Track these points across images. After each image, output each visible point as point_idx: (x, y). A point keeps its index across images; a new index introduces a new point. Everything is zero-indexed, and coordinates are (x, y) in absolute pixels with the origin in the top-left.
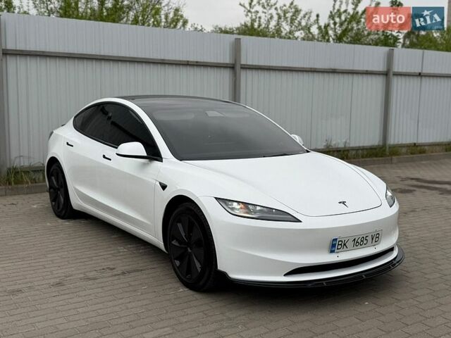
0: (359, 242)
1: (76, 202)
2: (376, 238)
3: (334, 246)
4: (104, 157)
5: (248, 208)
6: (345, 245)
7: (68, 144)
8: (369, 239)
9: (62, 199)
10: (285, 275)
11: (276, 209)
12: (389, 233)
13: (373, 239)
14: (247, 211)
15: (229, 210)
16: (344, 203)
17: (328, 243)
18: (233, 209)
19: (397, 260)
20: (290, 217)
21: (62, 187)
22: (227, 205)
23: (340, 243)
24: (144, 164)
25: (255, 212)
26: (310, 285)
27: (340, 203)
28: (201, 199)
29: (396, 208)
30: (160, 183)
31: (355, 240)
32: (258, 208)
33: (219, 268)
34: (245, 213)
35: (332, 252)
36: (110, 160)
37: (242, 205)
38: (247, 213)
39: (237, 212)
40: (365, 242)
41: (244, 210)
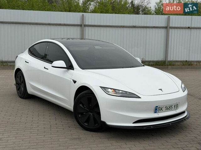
0: (168, 108)
1: (30, 90)
2: (176, 106)
3: (156, 110)
4: (45, 68)
5: (116, 92)
6: (161, 109)
7: (26, 62)
8: (173, 107)
9: (23, 89)
10: (133, 123)
11: (128, 92)
12: (183, 104)
13: (175, 107)
14: (115, 93)
15: (107, 92)
16: (161, 90)
17: (154, 108)
18: (108, 92)
19: (187, 117)
20: (136, 96)
21: (22, 82)
22: (105, 90)
23: (159, 108)
24: (65, 71)
25: (119, 93)
26: (145, 128)
27: (159, 89)
28: (93, 87)
29: (186, 92)
30: (73, 80)
31: (166, 107)
32: (121, 92)
33: (102, 120)
34: (114, 94)
35: (155, 112)
36: (48, 69)
37: (113, 90)
38: (115, 94)
39: (110, 93)
40: (171, 108)
41: (114, 93)
